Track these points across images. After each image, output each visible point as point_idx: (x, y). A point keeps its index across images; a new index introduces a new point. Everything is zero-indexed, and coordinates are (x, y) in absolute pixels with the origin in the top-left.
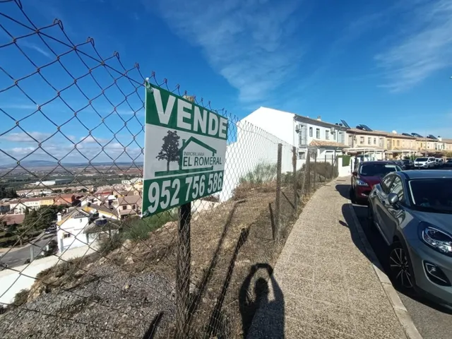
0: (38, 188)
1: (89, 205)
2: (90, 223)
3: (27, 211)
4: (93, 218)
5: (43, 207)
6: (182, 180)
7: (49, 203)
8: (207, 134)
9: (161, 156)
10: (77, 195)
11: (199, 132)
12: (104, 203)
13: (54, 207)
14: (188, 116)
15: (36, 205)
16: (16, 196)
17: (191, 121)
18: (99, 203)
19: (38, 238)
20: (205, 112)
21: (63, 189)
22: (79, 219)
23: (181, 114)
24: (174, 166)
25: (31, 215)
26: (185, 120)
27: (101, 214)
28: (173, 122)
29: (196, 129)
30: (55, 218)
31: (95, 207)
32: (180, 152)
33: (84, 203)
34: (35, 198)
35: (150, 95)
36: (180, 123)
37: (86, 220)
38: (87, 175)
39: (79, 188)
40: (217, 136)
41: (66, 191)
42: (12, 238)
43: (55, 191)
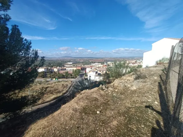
0: (69, 64)
15: (72, 69)
22: (93, 72)
27: (98, 72)
37: (95, 73)
43: (73, 66)
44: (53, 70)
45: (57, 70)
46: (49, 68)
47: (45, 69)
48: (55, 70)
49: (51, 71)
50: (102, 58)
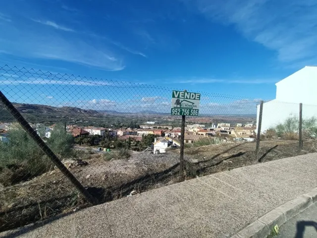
0: (148, 125)
1: (168, 136)
2: (168, 146)
3: (143, 136)
4: (170, 144)
5: (149, 134)
6: (181, 110)
7: (152, 133)
8: (190, 99)
9: (175, 104)
10: (164, 131)
11: (187, 98)
12: (176, 137)
13: (154, 135)
14: (183, 95)
15: (147, 133)
16: (139, 128)
17: (184, 96)
18: (174, 136)
19: (146, 149)
20: (189, 94)
21: (158, 127)
22: (163, 143)
23: (181, 95)
24: (179, 106)
25: (144, 137)
26: (182, 96)
27: (174, 142)
28: (178, 97)
29: (185, 97)
30: (153, 141)
31: (172, 138)
32: (180, 103)
33: (166, 135)
34: (146, 130)
35: (173, 93)
36: (180, 97)
37: (166, 144)
38: (169, 120)
39: (165, 127)
40: (195, 99)
41: (159, 128)
42: (137, 147)
43: (154, 128)
44: (115, 133)
45: (122, 134)
46: (110, 130)
47: (101, 131)
48: (120, 133)
49: (111, 134)
50: (209, 116)
